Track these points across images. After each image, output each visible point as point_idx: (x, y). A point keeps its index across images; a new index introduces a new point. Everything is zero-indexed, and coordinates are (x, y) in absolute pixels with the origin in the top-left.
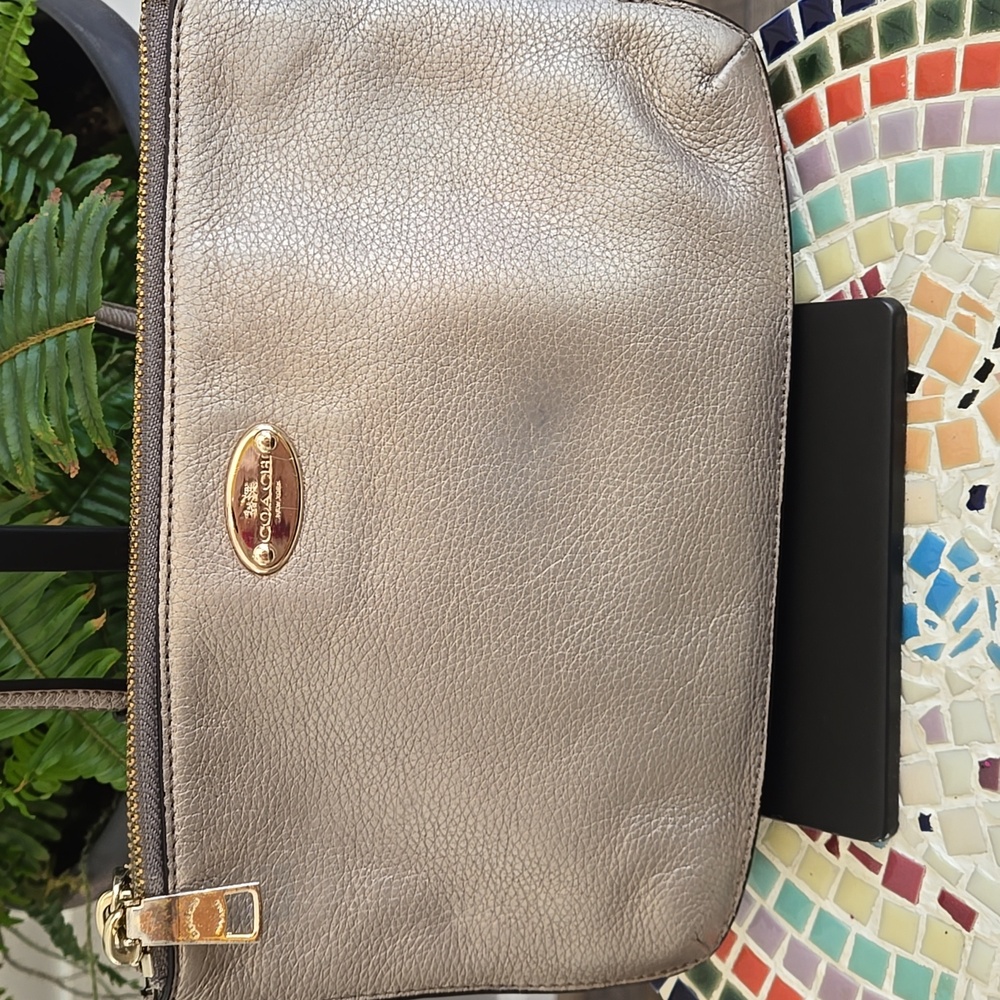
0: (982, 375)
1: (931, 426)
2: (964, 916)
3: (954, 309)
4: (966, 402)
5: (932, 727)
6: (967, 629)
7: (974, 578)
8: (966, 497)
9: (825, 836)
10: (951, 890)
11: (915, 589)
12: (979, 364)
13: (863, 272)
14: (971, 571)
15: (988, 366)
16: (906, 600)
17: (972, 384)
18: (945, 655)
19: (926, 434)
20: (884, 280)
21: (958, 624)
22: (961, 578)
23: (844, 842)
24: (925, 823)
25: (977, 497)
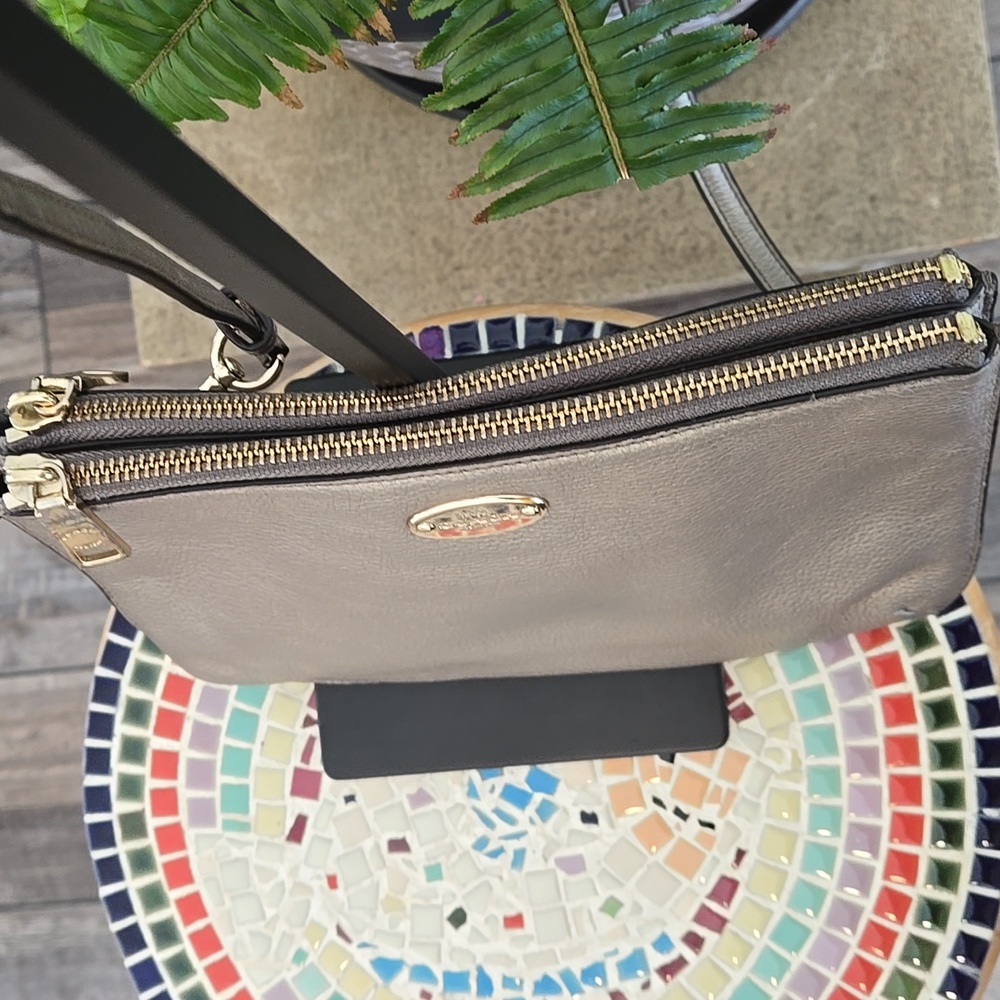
0: (678, 812)
1: (637, 774)
2: (297, 833)
3: (725, 785)
4: (657, 801)
5: (420, 798)
6: (494, 818)
7: (532, 821)
8: (588, 811)
9: (314, 714)
10: (309, 824)
11: (517, 775)
12: (685, 809)
13: (750, 704)
14: (536, 818)
15: (684, 817)
16: (507, 770)
17: (671, 804)
18: (474, 802)
19: (631, 771)
20: (745, 724)
21: (498, 812)
22: (531, 810)
23: (315, 730)
24: (350, 799)
25: (589, 818)
